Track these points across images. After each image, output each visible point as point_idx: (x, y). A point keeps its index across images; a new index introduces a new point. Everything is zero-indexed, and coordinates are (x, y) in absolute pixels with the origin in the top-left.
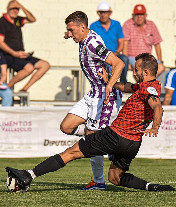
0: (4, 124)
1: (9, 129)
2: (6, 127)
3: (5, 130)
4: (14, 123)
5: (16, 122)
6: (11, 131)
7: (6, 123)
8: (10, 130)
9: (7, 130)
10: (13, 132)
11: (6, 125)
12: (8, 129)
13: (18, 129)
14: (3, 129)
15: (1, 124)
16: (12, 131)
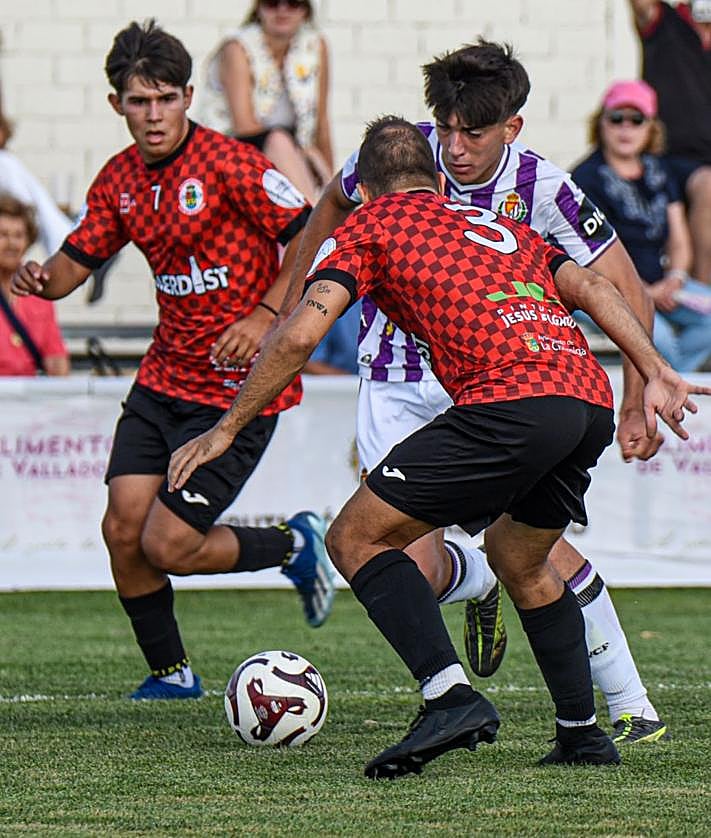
0: (23, 446)
1: (45, 467)
2: (33, 460)
3: (28, 469)
4: (69, 443)
5: (75, 439)
6: (51, 475)
7: (35, 443)
8: (50, 469)
9: (34, 471)
10: (59, 477)
11: (30, 448)
12: (40, 469)
13: (85, 465)
14: (19, 469)
15: (11, 446)
16: (59, 473)
